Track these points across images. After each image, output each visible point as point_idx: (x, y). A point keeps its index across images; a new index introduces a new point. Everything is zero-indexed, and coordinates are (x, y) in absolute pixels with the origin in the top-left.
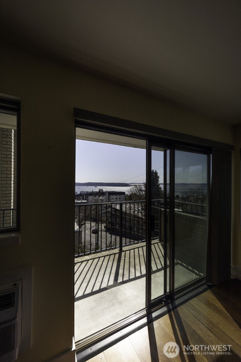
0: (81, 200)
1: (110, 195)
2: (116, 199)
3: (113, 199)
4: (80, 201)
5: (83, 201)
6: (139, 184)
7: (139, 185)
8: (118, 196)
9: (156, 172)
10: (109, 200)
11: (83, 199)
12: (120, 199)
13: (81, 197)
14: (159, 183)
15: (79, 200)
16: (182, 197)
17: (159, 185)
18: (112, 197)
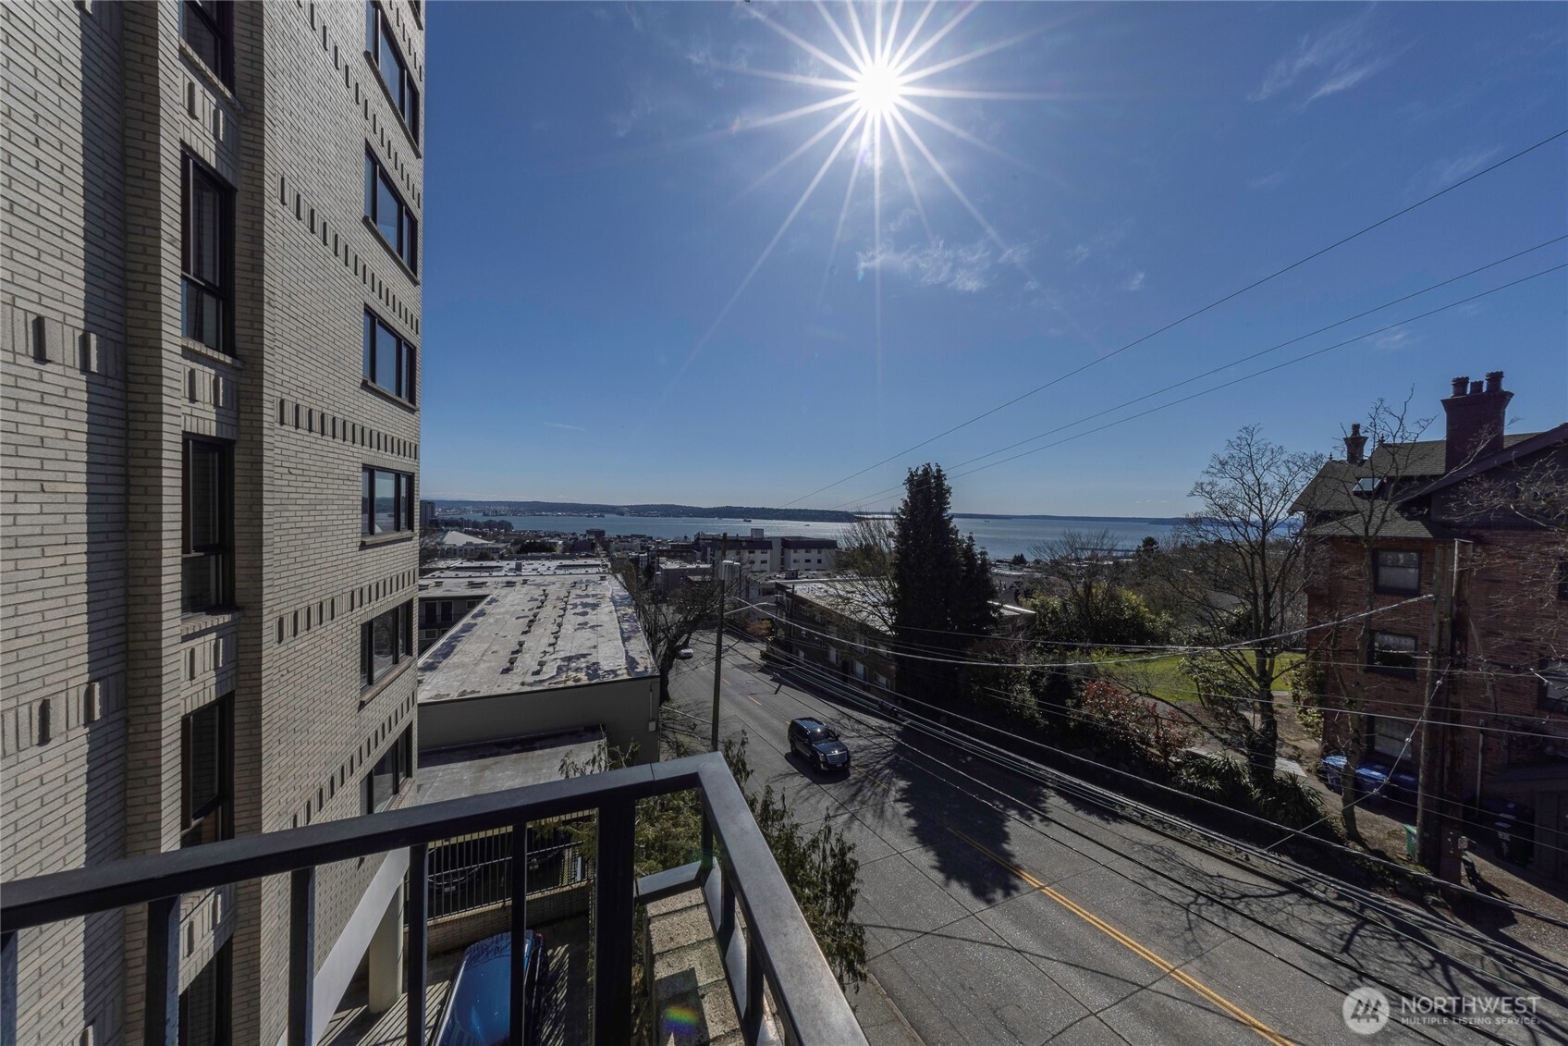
0: (696, 562)
1: (786, 550)
2: (808, 561)
3: (795, 561)
4: (694, 566)
5: (701, 566)
6: (876, 516)
7: (874, 519)
8: (814, 554)
9: (939, 471)
10: (782, 563)
11: (704, 561)
12: (819, 561)
13: (699, 554)
14: (949, 512)
15: (691, 563)
16: (1037, 562)
17: (951, 518)
18: (793, 555)
